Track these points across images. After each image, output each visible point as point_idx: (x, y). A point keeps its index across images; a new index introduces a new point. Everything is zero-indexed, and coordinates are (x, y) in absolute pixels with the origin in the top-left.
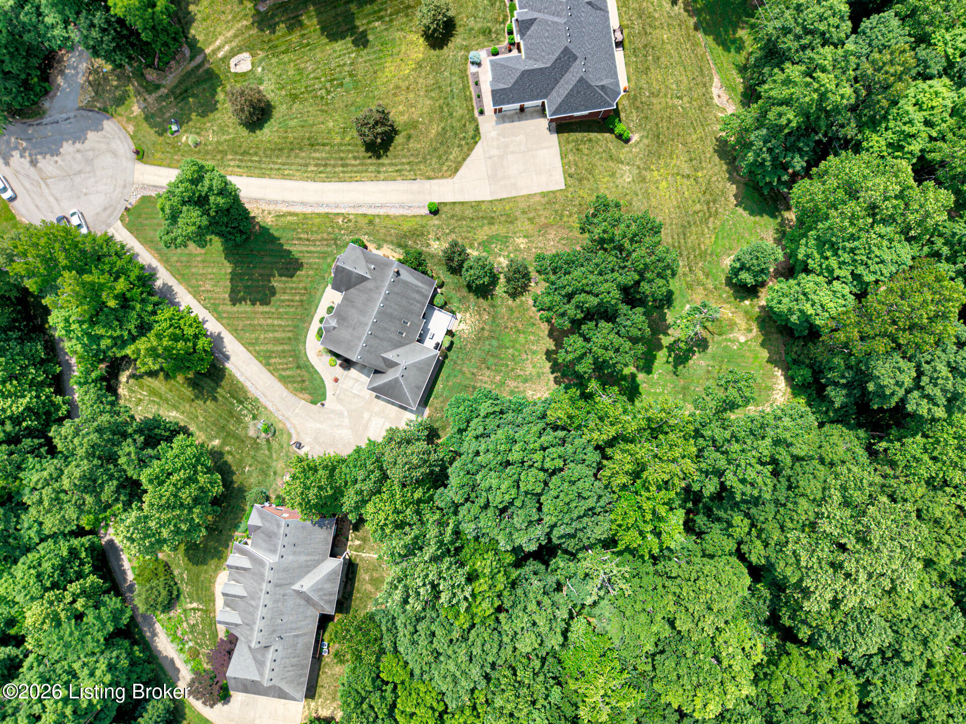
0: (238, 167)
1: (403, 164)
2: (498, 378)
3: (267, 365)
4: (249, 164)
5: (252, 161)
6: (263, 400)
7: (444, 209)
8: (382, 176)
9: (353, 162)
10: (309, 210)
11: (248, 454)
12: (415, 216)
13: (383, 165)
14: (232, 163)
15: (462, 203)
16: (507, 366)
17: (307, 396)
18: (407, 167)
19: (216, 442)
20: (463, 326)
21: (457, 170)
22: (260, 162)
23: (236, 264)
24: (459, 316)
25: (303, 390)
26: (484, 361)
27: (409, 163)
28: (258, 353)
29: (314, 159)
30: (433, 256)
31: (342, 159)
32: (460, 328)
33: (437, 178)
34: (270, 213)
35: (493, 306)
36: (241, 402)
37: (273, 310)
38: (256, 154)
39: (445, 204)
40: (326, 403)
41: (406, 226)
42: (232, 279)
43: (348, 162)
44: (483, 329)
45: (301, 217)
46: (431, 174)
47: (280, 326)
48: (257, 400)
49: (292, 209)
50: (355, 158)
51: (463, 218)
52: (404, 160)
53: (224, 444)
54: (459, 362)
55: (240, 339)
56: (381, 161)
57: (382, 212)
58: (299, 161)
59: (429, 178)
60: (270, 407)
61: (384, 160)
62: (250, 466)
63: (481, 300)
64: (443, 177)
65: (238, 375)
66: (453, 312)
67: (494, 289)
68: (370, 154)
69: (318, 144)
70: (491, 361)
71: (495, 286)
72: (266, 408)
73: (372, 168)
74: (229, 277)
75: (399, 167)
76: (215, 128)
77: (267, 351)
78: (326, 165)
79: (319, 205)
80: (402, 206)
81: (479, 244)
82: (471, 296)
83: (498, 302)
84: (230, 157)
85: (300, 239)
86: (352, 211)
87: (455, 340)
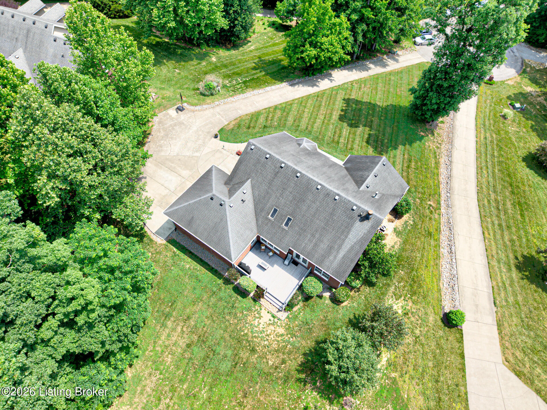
0: (485, 138)
1: (515, 295)
2: (169, 359)
3: (276, 108)
4: (489, 148)
5: (493, 149)
6: (241, 96)
7: (452, 335)
8: (494, 263)
9: (506, 238)
10: (442, 179)
11: (191, 74)
12: (439, 290)
13: (510, 270)
14: (488, 135)
15: (463, 369)
16: (181, 381)
17: (231, 126)
18: (511, 299)
19: (214, 59)
20: (266, 317)
21: (519, 374)
22: (493, 156)
23: (386, 110)
24: (283, 315)
25: (239, 126)
26: (202, 340)
27: (517, 303)
28: (291, 104)
29: (504, 201)
30: (380, 298)
31: (509, 227)
32: (264, 313)
33: (502, 338)
34: (438, 148)
35: (286, 379)
36: (245, 82)
37: (332, 121)
38: (501, 155)
39: (460, 340)
40: (217, 141)
41: (425, 274)
42: (370, 103)
43: (506, 233)
44: (253, 351)
45: (436, 171)
46: (507, 330)
47: (314, 123)
48: (243, 92)
49: (442, 166)
50: (512, 241)
51: (437, 365)
52: (520, 298)
53: (211, 63)
54: (213, 300)
55: (308, 97)
56: (514, 269)
57: (444, 251)
58: (499, 187)
59: (500, 326)
60: (231, 99)
61: (515, 274)
62: (179, 74)
63: (301, 359)
64: (504, 348)
65: (273, 87)
66: (290, 306)
67: (315, 388)
68: (521, 259)
69: (522, 210)
70: (199, 352)
71: (319, 391)
72: (231, 96)
73: (503, 256)
74: (372, 102)
75: (509, 289)
76: (521, 133)
77: (290, 110)
78: (498, 209)
79: (449, 190)
80: (454, 278)
81: (394, 381)
82: (309, 344)
83: (293, 390)
84: (494, 136)
85: (410, 161)
86: (443, 220)
87: (247, 302)
